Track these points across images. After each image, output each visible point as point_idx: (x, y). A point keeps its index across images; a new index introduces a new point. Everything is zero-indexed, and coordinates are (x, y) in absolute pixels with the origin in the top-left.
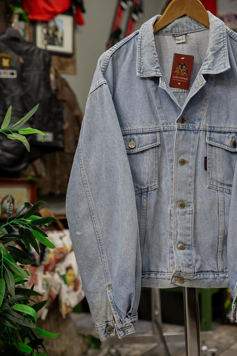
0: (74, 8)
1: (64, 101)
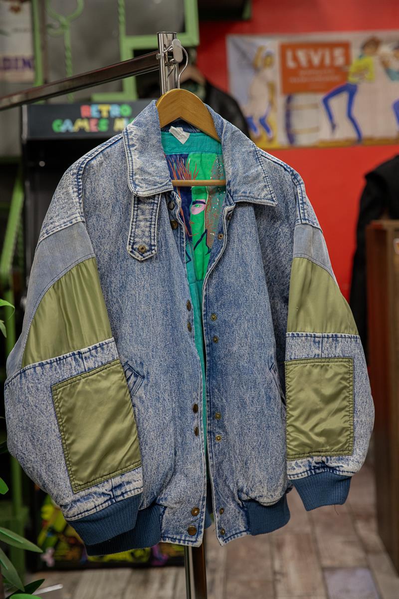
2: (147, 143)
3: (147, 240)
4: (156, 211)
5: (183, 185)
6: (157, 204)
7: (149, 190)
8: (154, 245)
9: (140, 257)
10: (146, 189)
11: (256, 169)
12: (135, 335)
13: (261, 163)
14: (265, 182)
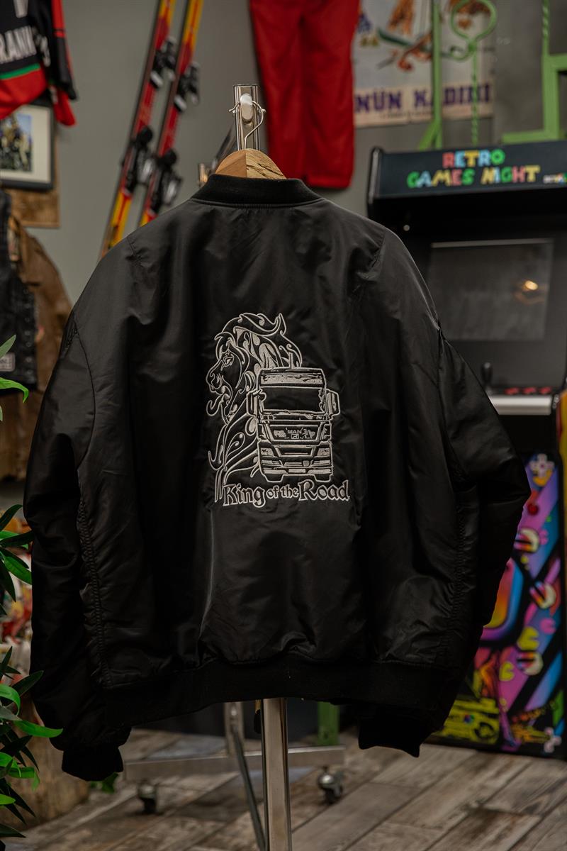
0: (53, 90)
1: (36, 285)
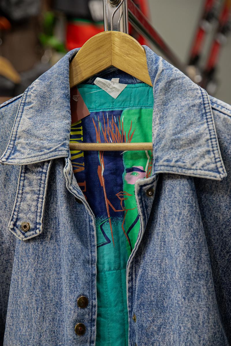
2: (49, 100)
3: (32, 216)
4: (45, 181)
5: (109, 149)
6: (46, 173)
7: (32, 157)
8: (40, 224)
9: (22, 236)
10: (28, 156)
11: (197, 129)
12: (14, 328)
13: (209, 120)
14: (208, 146)
